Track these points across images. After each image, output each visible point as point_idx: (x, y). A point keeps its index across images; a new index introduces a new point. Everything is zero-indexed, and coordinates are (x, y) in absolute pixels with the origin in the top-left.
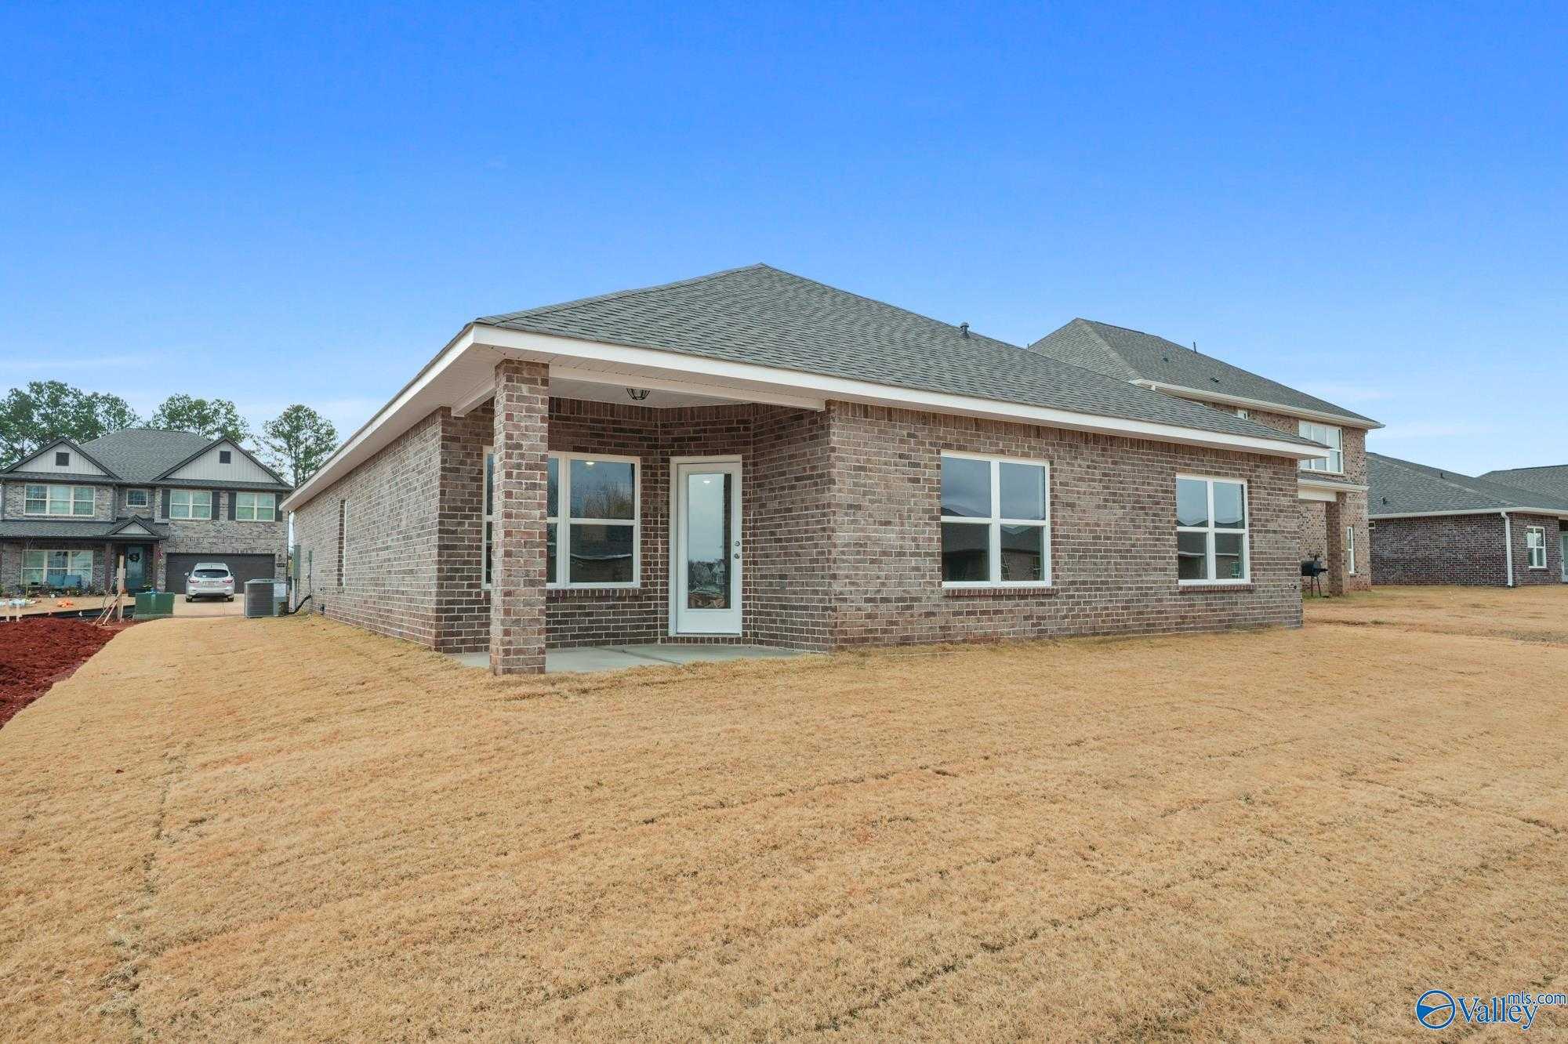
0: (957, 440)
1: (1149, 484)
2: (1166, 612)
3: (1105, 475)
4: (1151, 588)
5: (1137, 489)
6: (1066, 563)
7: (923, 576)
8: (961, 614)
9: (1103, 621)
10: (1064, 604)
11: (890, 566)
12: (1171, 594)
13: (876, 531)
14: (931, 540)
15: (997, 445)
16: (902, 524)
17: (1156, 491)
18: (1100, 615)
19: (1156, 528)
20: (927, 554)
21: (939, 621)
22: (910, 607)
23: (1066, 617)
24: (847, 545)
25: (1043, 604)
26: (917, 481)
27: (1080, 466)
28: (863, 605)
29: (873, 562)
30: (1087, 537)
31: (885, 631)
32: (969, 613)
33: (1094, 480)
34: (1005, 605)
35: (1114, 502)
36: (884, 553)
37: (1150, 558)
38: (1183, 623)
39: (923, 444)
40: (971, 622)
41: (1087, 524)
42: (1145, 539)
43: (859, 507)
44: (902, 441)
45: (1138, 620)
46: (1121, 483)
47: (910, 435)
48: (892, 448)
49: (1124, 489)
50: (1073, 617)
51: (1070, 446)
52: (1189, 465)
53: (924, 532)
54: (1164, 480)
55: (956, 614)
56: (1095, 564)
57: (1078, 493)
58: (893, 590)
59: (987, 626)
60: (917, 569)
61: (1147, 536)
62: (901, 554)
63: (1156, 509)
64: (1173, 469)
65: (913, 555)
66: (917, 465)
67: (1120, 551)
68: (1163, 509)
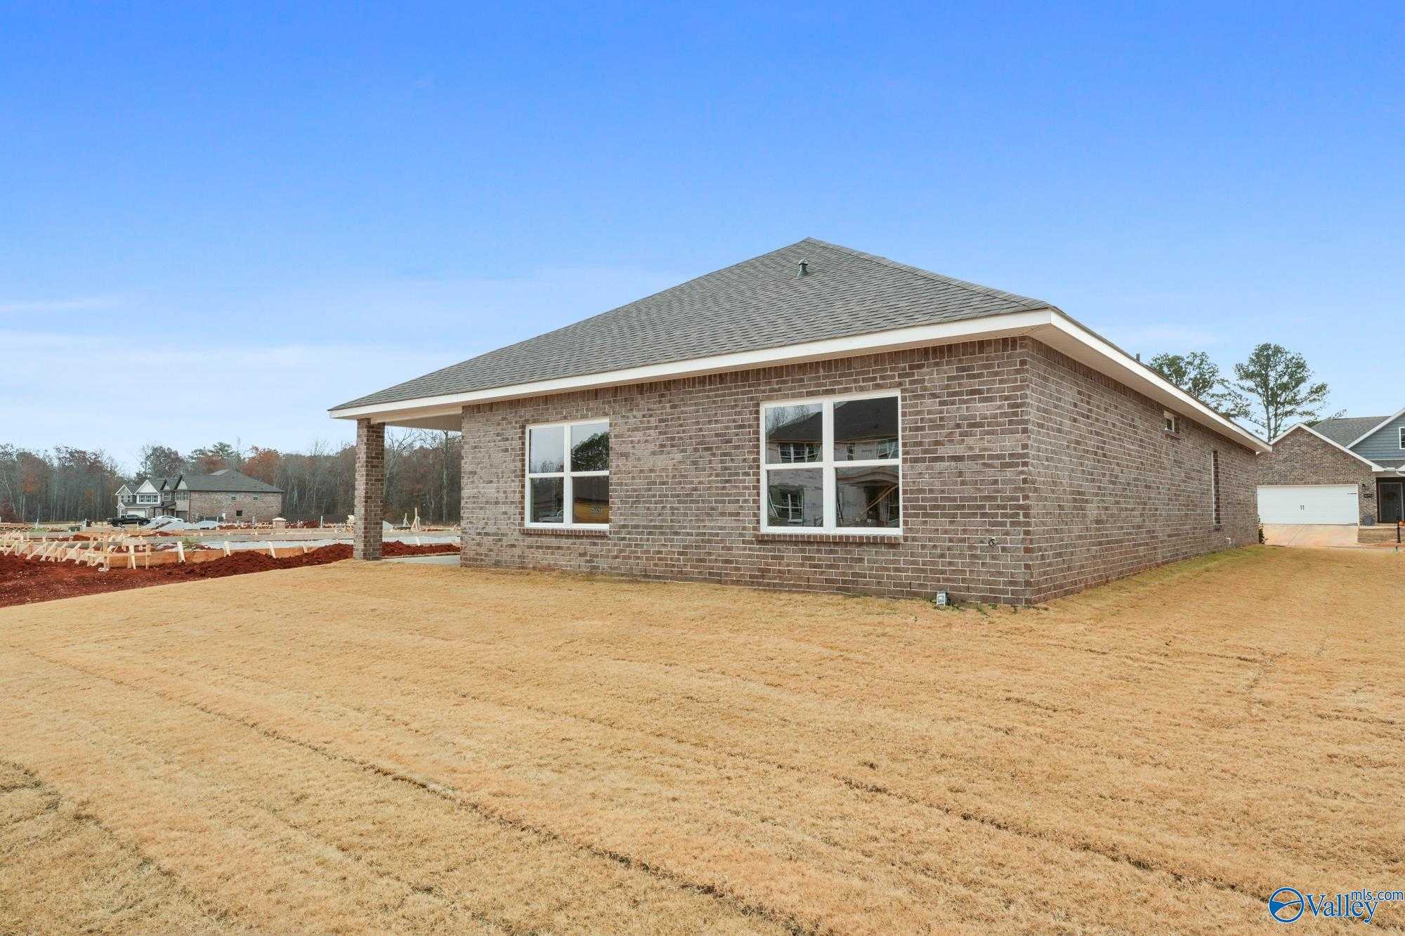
0: (533, 416)
1: (716, 422)
2: (737, 562)
3: (661, 421)
4: (717, 535)
5: (701, 430)
6: (619, 508)
7: (509, 518)
8: (532, 547)
9: (656, 565)
10: (615, 545)
11: (491, 511)
12: (744, 542)
13: (484, 488)
14: (515, 492)
15: (561, 413)
16: (499, 482)
17: (727, 428)
18: (653, 559)
19: (726, 469)
20: (512, 503)
21: (517, 551)
22: (500, 540)
23: (616, 557)
24: (469, 498)
25: (595, 544)
26: (507, 450)
27: (636, 417)
28: (475, 537)
29: (481, 508)
30: (640, 483)
31: (486, 555)
32: (538, 547)
33: (649, 428)
34: (564, 542)
35: (672, 446)
36: (487, 503)
37: (716, 502)
38: (763, 577)
39: (511, 423)
40: (539, 554)
41: (641, 471)
42: (709, 482)
43: (475, 473)
44: (499, 424)
45: (696, 567)
46: (681, 425)
47: (503, 419)
48: (493, 430)
49: (684, 432)
50: (624, 557)
51: (626, 400)
52: (779, 390)
53: (510, 487)
54: (739, 413)
55: (530, 547)
56: (648, 509)
57: (632, 442)
58: (491, 529)
59: (548, 559)
60: (505, 513)
61: (713, 478)
62: (497, 503)
63: (727, 448)
64: (752, 399)
65: (504, 503)
66: (507, 439)
67: (678, 496)
68: (736, 447)
